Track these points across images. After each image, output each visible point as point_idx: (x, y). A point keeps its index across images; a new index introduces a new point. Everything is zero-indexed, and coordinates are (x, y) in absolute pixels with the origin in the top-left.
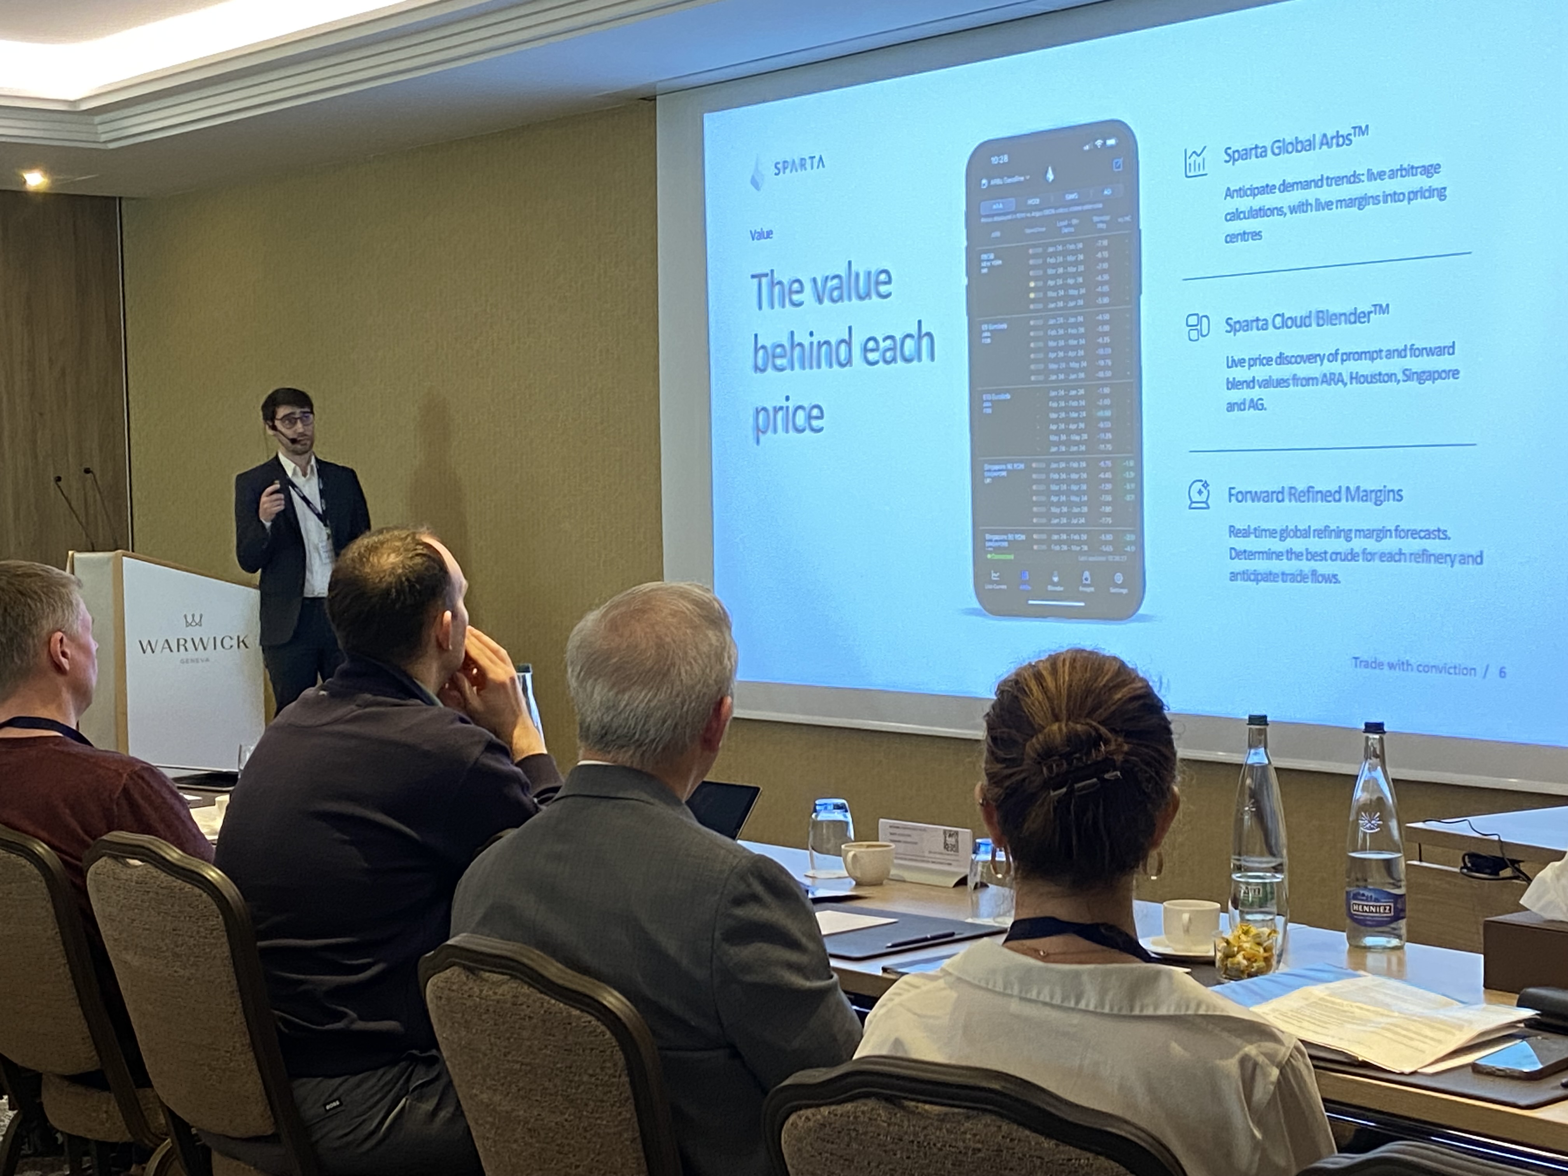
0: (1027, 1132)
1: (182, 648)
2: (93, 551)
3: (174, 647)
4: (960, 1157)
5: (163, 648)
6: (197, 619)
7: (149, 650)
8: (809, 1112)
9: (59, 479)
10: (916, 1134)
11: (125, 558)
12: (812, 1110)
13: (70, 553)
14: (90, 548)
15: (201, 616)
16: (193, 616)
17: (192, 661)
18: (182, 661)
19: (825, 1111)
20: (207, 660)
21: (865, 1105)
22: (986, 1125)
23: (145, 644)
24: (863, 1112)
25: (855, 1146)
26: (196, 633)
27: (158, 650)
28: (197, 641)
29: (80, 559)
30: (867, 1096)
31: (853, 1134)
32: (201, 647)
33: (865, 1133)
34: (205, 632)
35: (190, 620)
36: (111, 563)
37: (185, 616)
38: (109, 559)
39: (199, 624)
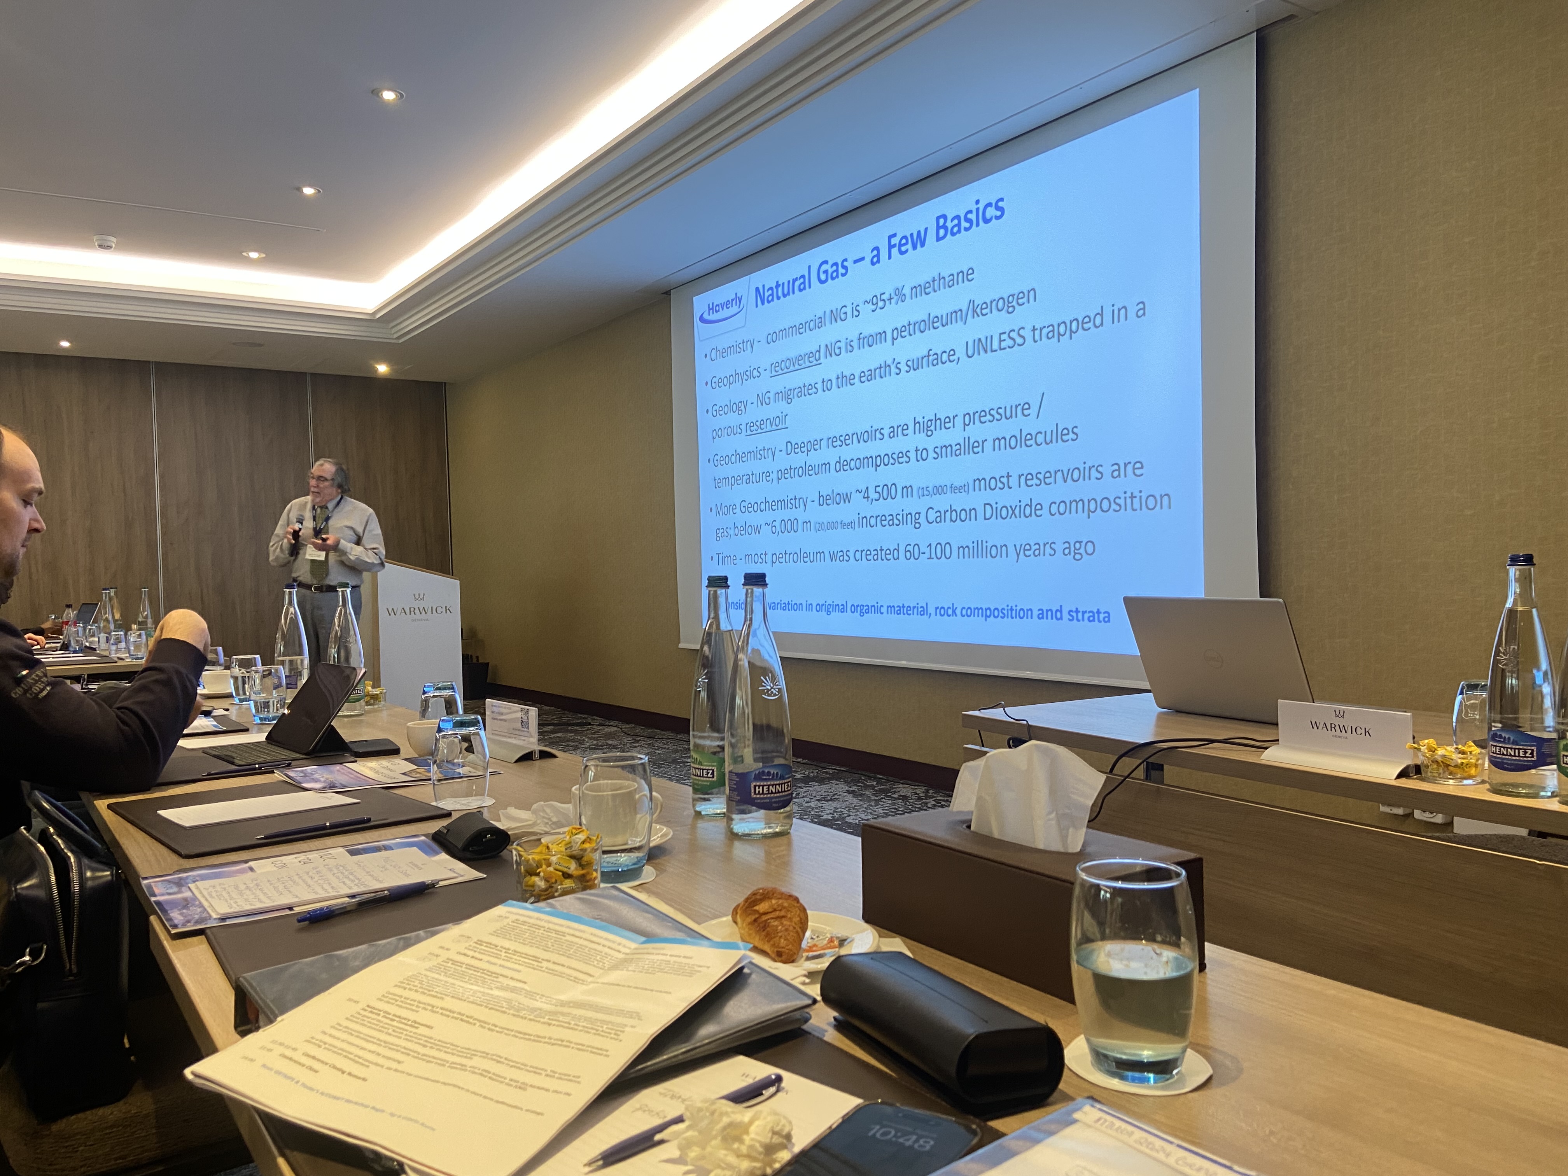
1: (412, 613)
3: (408, 611)
5: (401, 613)
6: (421, 597)
7: (393, 613)
15: (424, 595)
16: (419, 595)
17: (419, 620)
18: (413, 620)
20: (427, 620)
23: (390, 610)
26: (421, 604)
27: (398, 613)
28: (421, 609)
32: (423, 613)
34: (426, 604)
35: (417, 597)
37: (414, 595)
39: (423, 599)
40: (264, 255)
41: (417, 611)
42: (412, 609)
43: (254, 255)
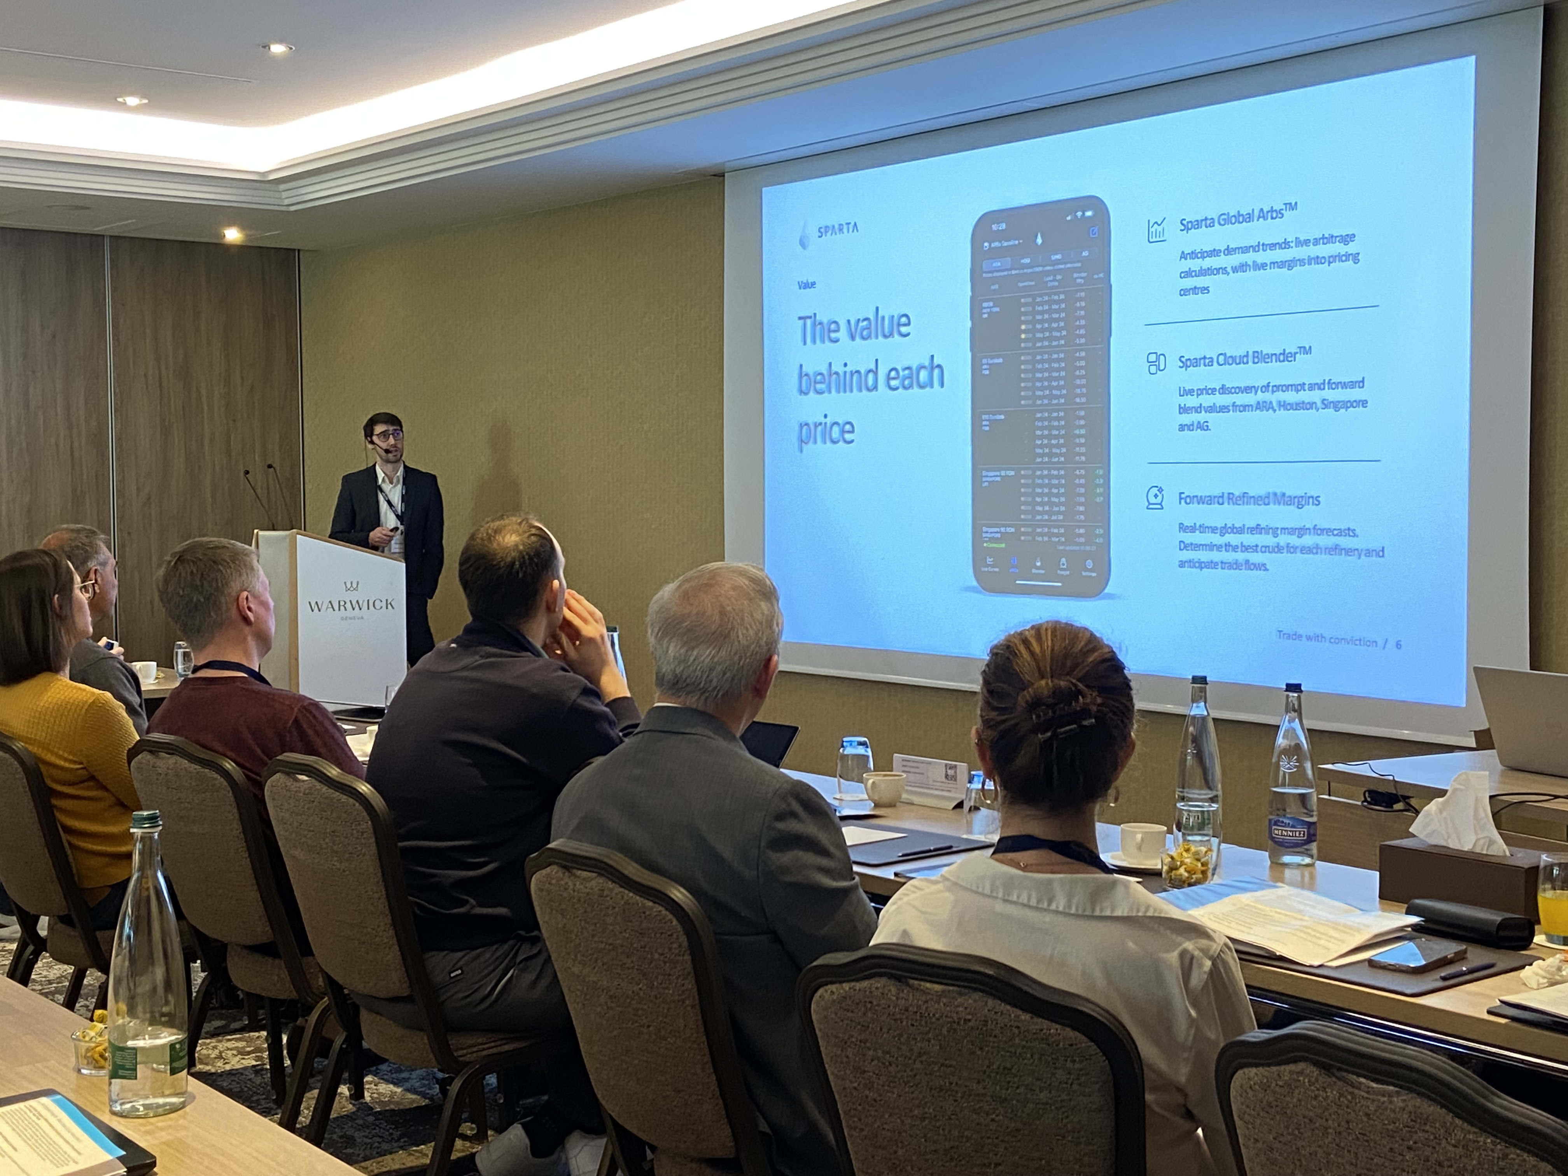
0: (1008, 1007)
1: (342, 608)
2: (274, 530)
3: (336, 607)
4: (955, 1026)
5: (327, 608)
6: (355, 586)
7: (316, 609)
8: (833, 987)
9: (247, 472)
10: (919, 1007)
11: (298, 536)
12: (837, 985)
13: (256, 531)
14: (271, 526)
15: (358, 583)
16: (351, 583)
17: (351, 618)
18: (342, 619)
19: (846, 986)
20: (362, 618)
21: (878, 982)
22: (975, 1001)
23: (313, 604)
24: (877, 988)
25: (870, 1014)
26: (353, 596)
27: (323, 609)
28: (354, 603)
29: (263, 536)
30: (881, 975)
31: (869, 1005)
32: (357, 608)
33: (878, 1005)
34: (360, 596)
35: (349, 586)
36: (288, 540)
38: (286, 536)
39: (356, 589)
40: (146, 101)
41: (348, 605)
42: (342, 603)
43: (132, 101)
